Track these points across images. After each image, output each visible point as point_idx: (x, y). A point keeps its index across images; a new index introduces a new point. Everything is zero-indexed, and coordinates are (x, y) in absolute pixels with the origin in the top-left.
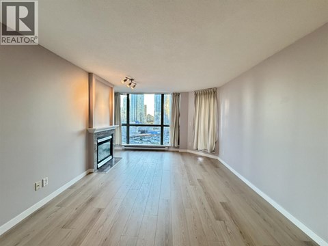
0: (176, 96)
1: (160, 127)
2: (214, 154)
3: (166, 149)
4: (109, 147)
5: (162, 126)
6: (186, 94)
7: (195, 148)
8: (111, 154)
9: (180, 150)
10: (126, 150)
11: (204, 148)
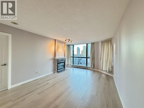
0: (93, 44)
1: (86, 58)
2: (111, 74)
3: (88, 68)
4: (63, 65)
5: (87, 58)
6: (98, 43)
7: (101, 69)
8: (64, 67)
9: (95, 70)
10: (72, 67)
11: (105, 70)
